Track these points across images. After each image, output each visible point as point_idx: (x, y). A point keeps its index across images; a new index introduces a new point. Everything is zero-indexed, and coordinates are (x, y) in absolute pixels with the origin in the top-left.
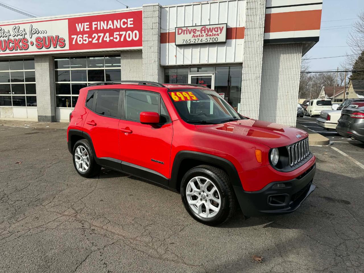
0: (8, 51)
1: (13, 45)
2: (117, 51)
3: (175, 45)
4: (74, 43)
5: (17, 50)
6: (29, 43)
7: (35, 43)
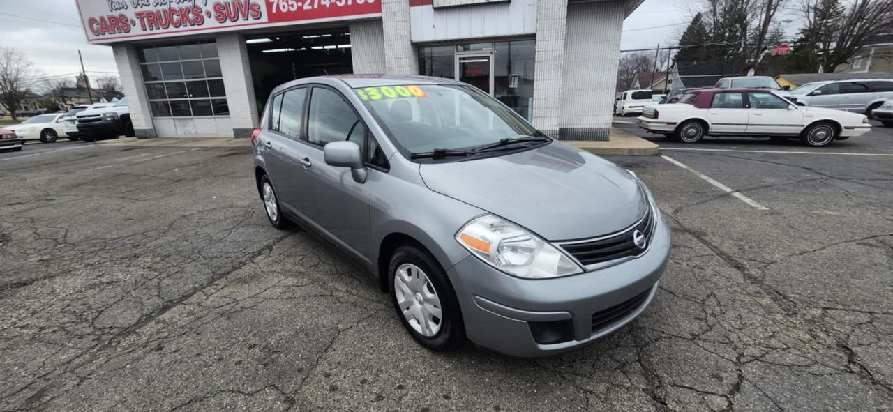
0: (172, 28)
1: (179, 17)
2: (343, 21)
3: (433, 8)
4: (274, 11)
5: (186, 26)
6: (204, 14)
7: (213, 13)
